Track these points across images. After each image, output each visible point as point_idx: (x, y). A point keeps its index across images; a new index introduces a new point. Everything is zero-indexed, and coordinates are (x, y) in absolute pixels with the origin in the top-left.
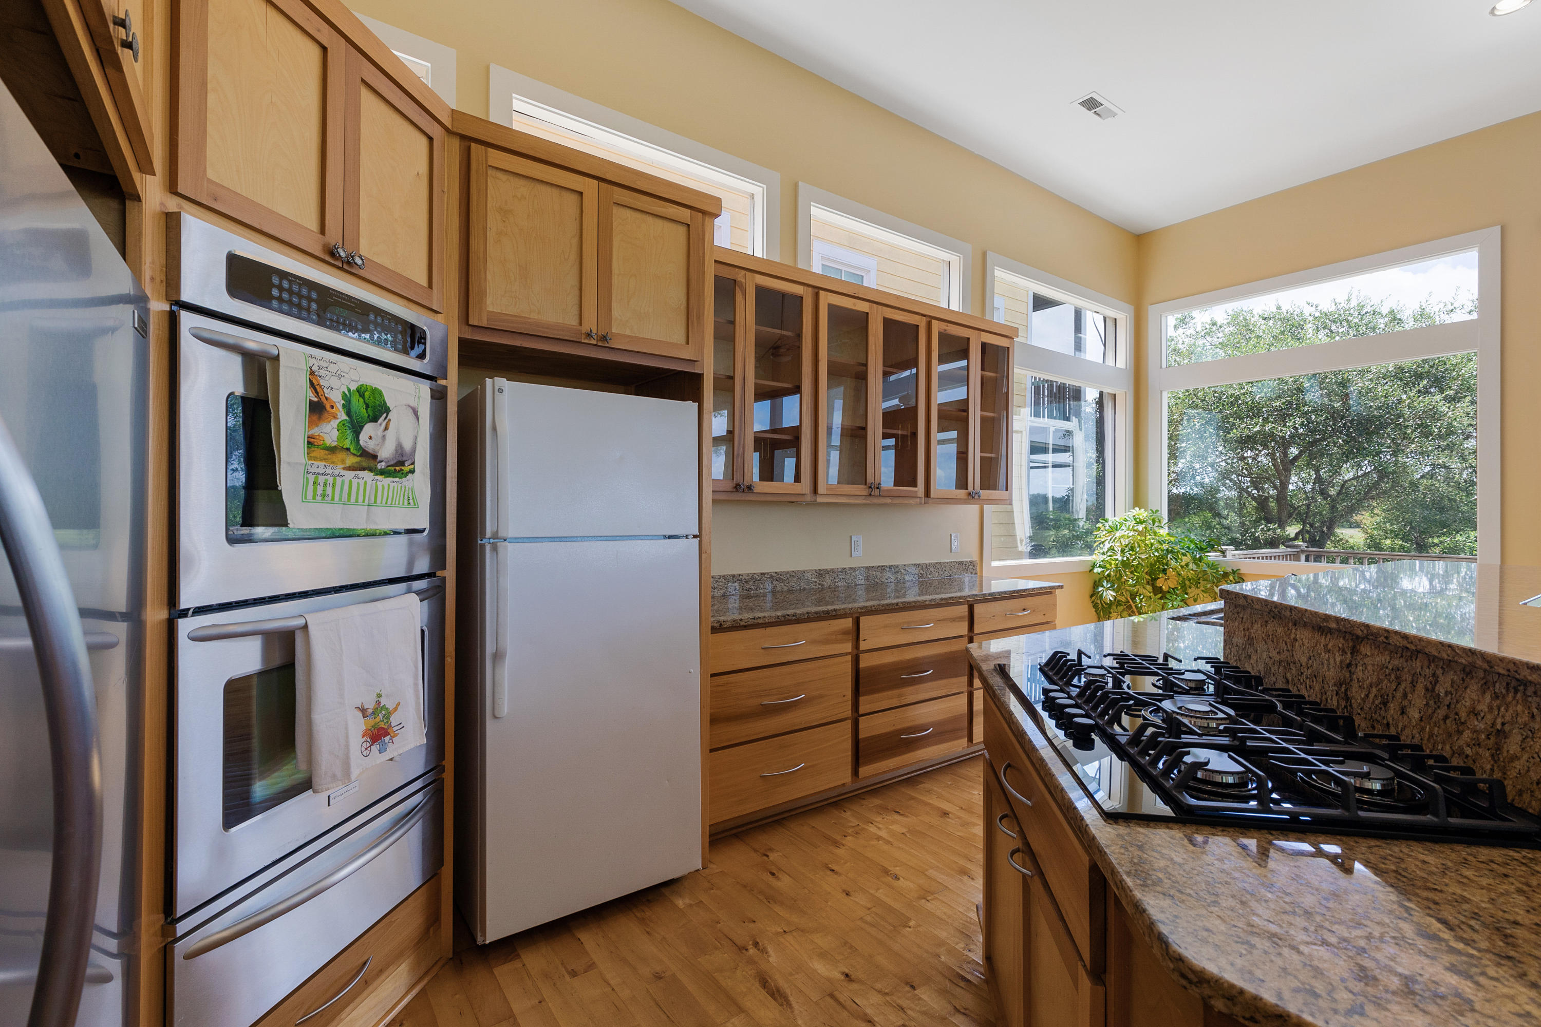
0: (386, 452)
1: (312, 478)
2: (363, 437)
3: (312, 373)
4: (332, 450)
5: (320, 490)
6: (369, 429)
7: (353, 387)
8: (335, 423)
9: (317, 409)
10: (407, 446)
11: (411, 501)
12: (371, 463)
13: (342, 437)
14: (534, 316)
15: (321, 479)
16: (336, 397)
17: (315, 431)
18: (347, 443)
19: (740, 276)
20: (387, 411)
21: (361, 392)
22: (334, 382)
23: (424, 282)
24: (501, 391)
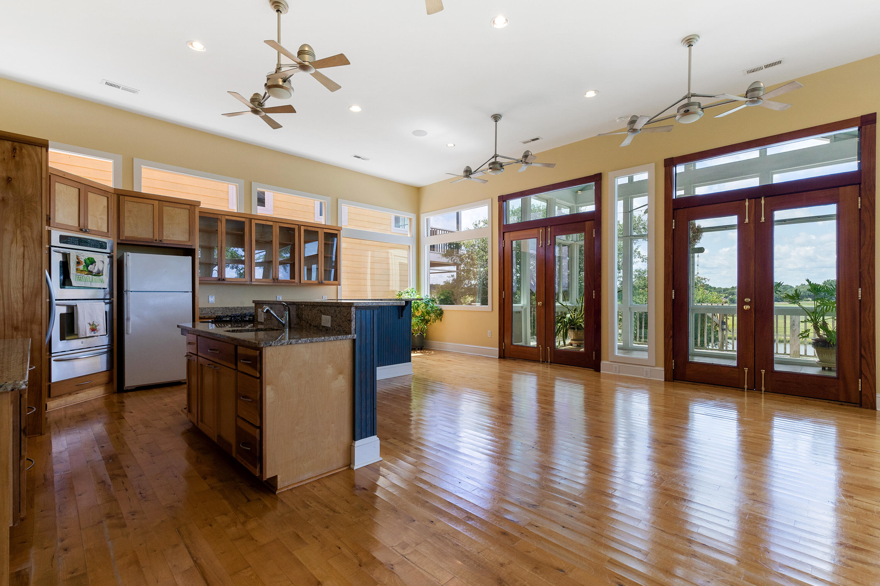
0: (95, 271)
1: (77, 276)
2: (89, 268)
3: (77, 256)
4: (82, 271)
5: (79, 279)
6: (90, 266)
7: (87, 258)
8: (82, 265)
9: (78, 263)
10: (101, 269)
11: (102, 281)
12: (91, 273)
13: (84, 268)
14: (139, 236)
15: (79, 277)
16: (83, 260)
17: (78, 267)
18: (85, 269)
19: (220, 217)
20: (95, 262)
21: (88, 259)
22: (82, 257)
23: (106, 231)
24: (128, 255)
